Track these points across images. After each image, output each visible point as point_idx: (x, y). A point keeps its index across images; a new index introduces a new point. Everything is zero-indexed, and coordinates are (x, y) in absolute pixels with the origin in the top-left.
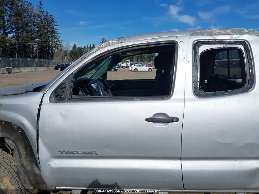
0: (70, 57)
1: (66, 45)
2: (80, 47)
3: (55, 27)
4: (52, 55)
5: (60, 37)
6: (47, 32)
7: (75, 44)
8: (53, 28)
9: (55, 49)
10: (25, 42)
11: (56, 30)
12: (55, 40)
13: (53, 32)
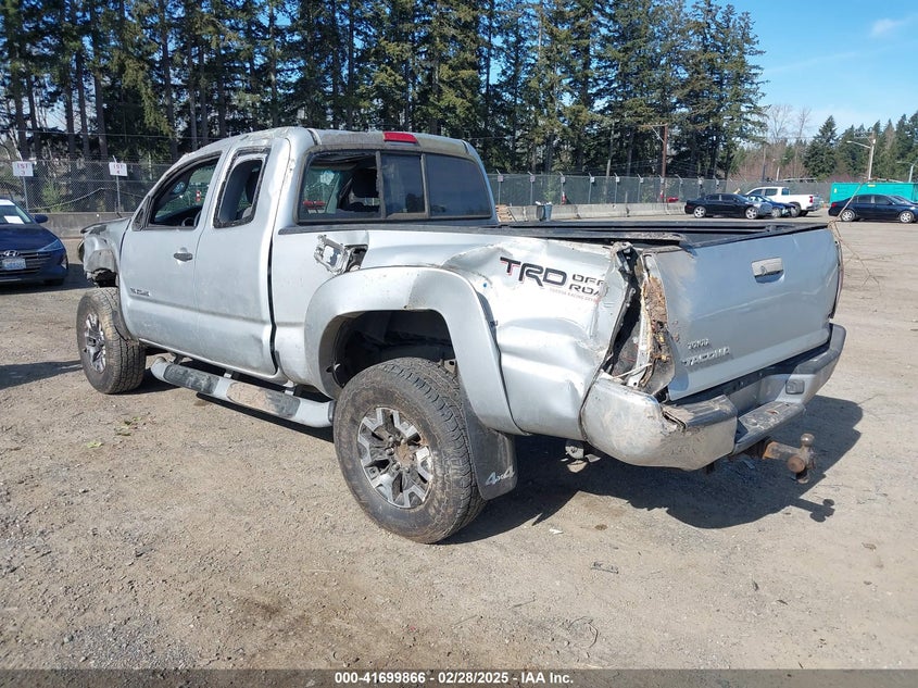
0: (802, 169)
1: (797, 121)
2: (857, 127)
3: (750, 60)
4: (725, 160)
5: (764, 95)
6: (720, 83)
7: (831, 118)
8: (743, 64)
9: (738, 139)
10: (639, 122)
11: (753, 71)
12: (743, 109)
13: (742, 77)
